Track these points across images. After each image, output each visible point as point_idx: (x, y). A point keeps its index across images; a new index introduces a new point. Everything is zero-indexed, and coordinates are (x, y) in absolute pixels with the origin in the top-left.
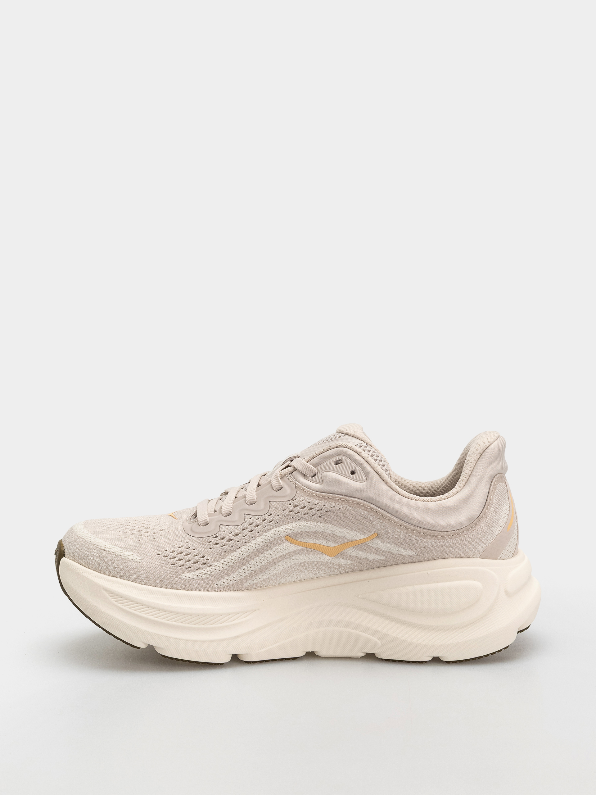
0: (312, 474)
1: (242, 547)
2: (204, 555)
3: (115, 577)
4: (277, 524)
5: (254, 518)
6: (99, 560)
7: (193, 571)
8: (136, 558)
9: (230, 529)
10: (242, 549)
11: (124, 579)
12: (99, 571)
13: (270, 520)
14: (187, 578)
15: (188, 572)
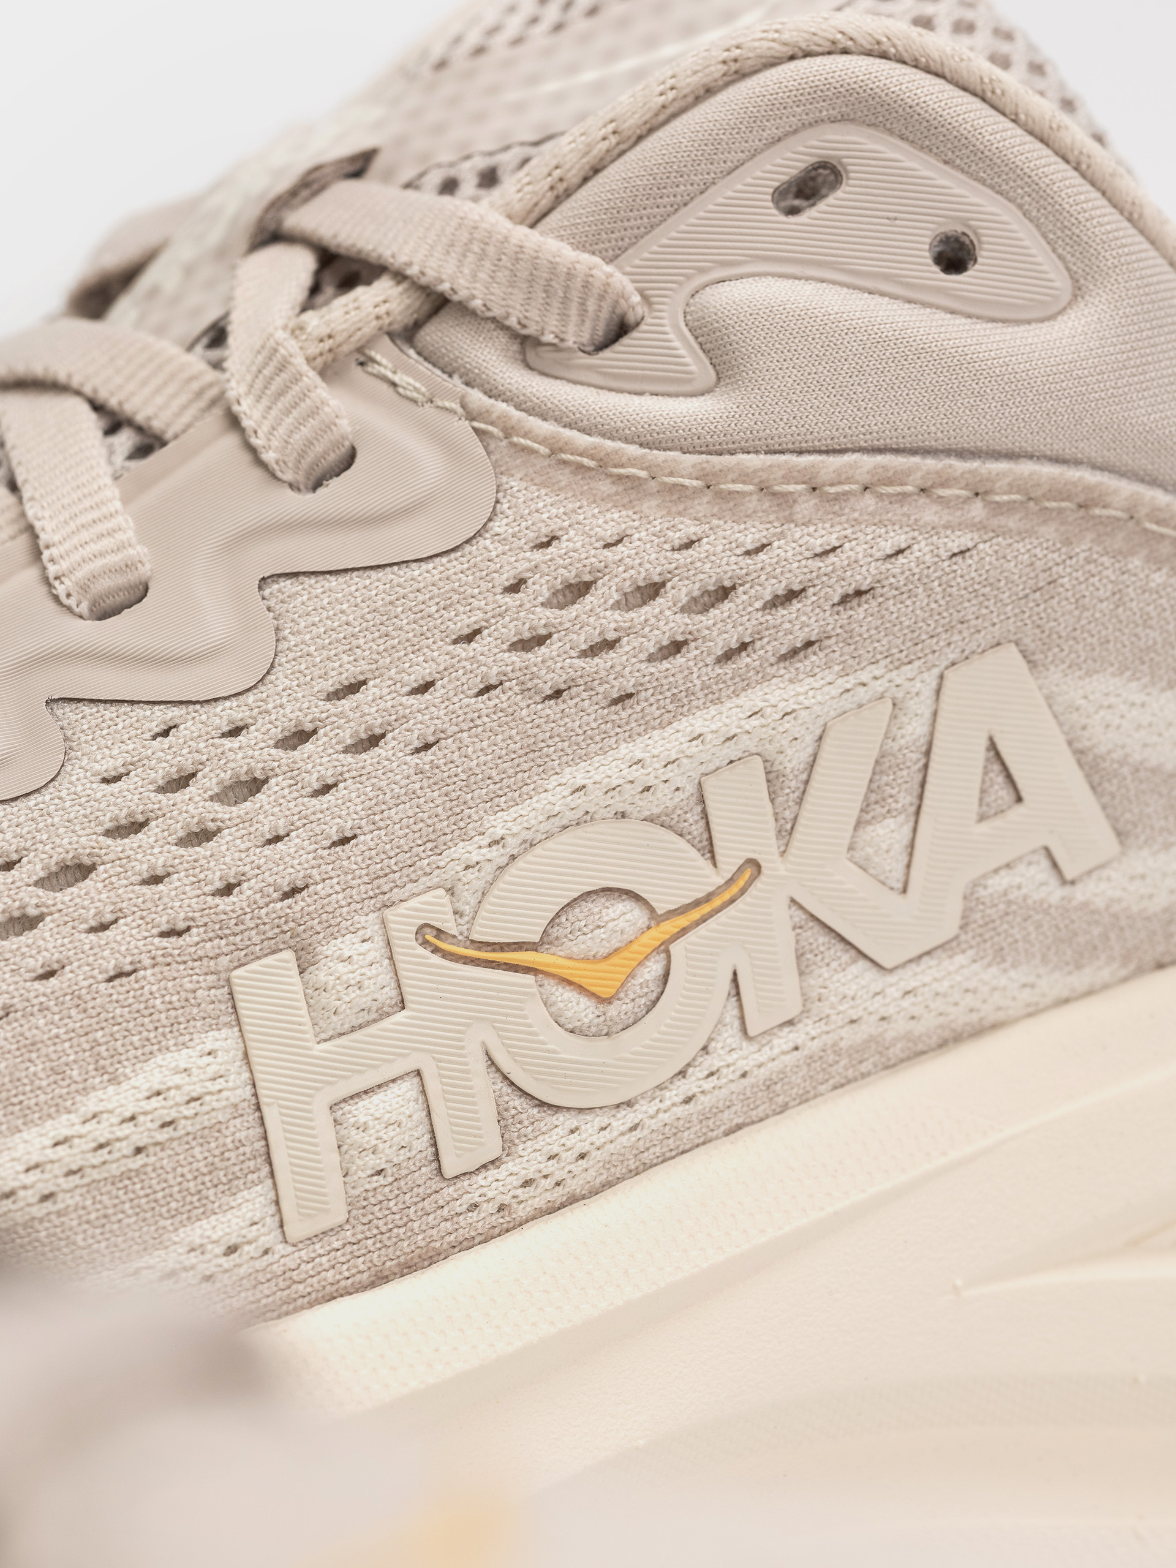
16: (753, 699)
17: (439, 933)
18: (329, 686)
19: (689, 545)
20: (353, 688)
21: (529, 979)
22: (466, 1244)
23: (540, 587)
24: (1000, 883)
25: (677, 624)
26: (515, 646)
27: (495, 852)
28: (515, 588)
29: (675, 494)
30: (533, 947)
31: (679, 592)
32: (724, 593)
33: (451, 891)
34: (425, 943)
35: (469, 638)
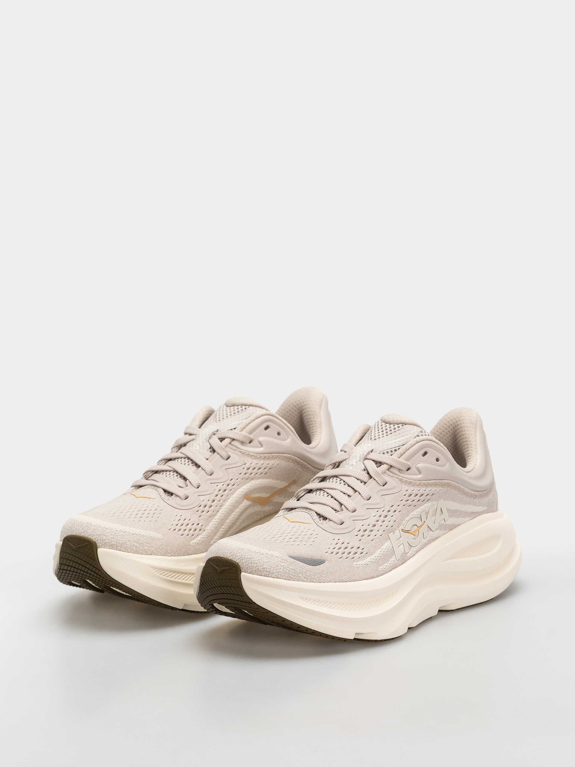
0: (249, 441)
1: (219, 511)
2: (199, 523)
3: (150, 555)
4: (238, 486)
5: (220, 485)
6: (135, 544)
7: (196, 537)
8: (159, 536)
9: (207, 497)
10: (220, 511)
11: (157, 555)
12: (137, 552)
13: (233, 484)
14: (194, 544)
15: (194, 539)
16: (425, 505)
17: (403, 530)
18: (391, 506)
19: (419, 490)
20: (393, 506)
21: (409, 534)
22: (407, 560)
23: (407, 495)
24: (440, 523)
25: (419, 498)
26: (406, 501)
27: (406, 522)
28: (405, 495)
29: (418, 485)
30: (409, 531)
31: (419, 495)
32: (422, 495)
33: (403, 526)
34: (402, 531)
35: (402, 500)
